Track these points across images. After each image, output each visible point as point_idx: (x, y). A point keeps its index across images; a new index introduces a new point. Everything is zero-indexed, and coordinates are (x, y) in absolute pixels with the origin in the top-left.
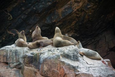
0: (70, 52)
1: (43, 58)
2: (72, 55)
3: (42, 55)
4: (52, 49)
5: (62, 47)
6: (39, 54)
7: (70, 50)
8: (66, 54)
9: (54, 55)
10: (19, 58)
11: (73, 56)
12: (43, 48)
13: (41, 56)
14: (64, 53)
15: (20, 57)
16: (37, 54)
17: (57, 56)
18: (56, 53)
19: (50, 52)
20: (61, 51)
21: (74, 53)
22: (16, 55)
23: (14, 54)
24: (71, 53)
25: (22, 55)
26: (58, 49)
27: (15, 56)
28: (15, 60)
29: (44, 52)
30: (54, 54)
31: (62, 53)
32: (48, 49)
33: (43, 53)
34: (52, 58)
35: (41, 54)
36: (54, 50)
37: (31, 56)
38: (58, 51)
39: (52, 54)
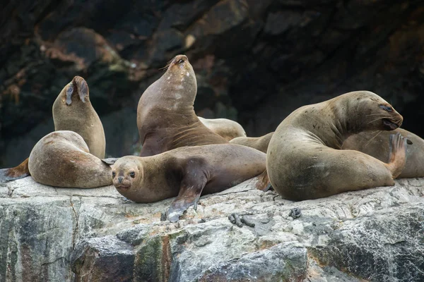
0: (374, 235)
1: (195, 272)
2: (389, 254)
3: (189, 247)
4: (259, 207)
5: (324, 202)
6: (173, 243)
7: (380, 218)
8: (351, 248)
9: (267, 253)
10: (46, 264)
11: (401, 260)
12: (203, 201)
13: (181, 258)
14: (336, 241)
15: (52, 258)
16: (155, 244)
17: (286, 258)
18: (281, 236)
19: (245, 230)
20: (315, 228)
21: (403, 243)
22: (27, 242)
23: (17, 237)
24: (383, 238)
25: (64, 244)
26: (296, 215)
27: (25, 247)
28: (24, 274)
29: (207, 233)
30: (268, 244)
31: (323, 240)
32: (230, 208)
33: (196, 237)
34: (255, 271)
35: (182, 241)
36: (270, 215)
37: (121, 257)
38: (298, 225)
39: (257, 247)
